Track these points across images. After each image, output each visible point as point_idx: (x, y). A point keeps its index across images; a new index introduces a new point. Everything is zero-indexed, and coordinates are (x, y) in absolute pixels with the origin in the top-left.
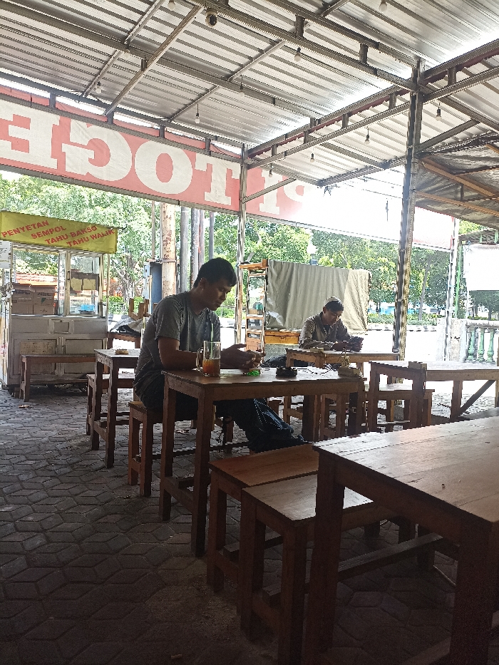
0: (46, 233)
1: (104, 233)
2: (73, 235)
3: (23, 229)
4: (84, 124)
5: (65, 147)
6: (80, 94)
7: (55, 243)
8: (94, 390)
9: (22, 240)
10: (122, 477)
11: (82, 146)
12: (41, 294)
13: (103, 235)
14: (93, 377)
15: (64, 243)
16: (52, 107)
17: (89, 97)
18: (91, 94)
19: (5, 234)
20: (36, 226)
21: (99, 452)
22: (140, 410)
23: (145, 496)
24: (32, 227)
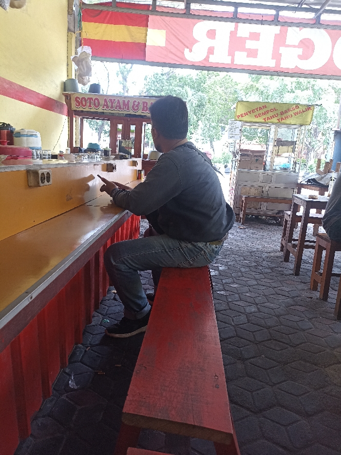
0: (264, 114)
1: (304, 110)
2: (282, 113)
3: (250, 112)
4: (297, 29)
5: (282, 50)
6: (297, 5)
7: (269, 120)
8: (289, 223)
9: (248, 120)
10: (305, 283)
11: (294, 46)
12: (256, 156)
13: (304, 112)
14: (289, 213)
15: (275, 120)
16: (276, 21)
17: (304, 6)
18: (305, 4)
19: (238, 116)
20: (258, 109)
21: (288, 264)
22: (326, 239)
23: (323, 300)
24: (256, 110)
